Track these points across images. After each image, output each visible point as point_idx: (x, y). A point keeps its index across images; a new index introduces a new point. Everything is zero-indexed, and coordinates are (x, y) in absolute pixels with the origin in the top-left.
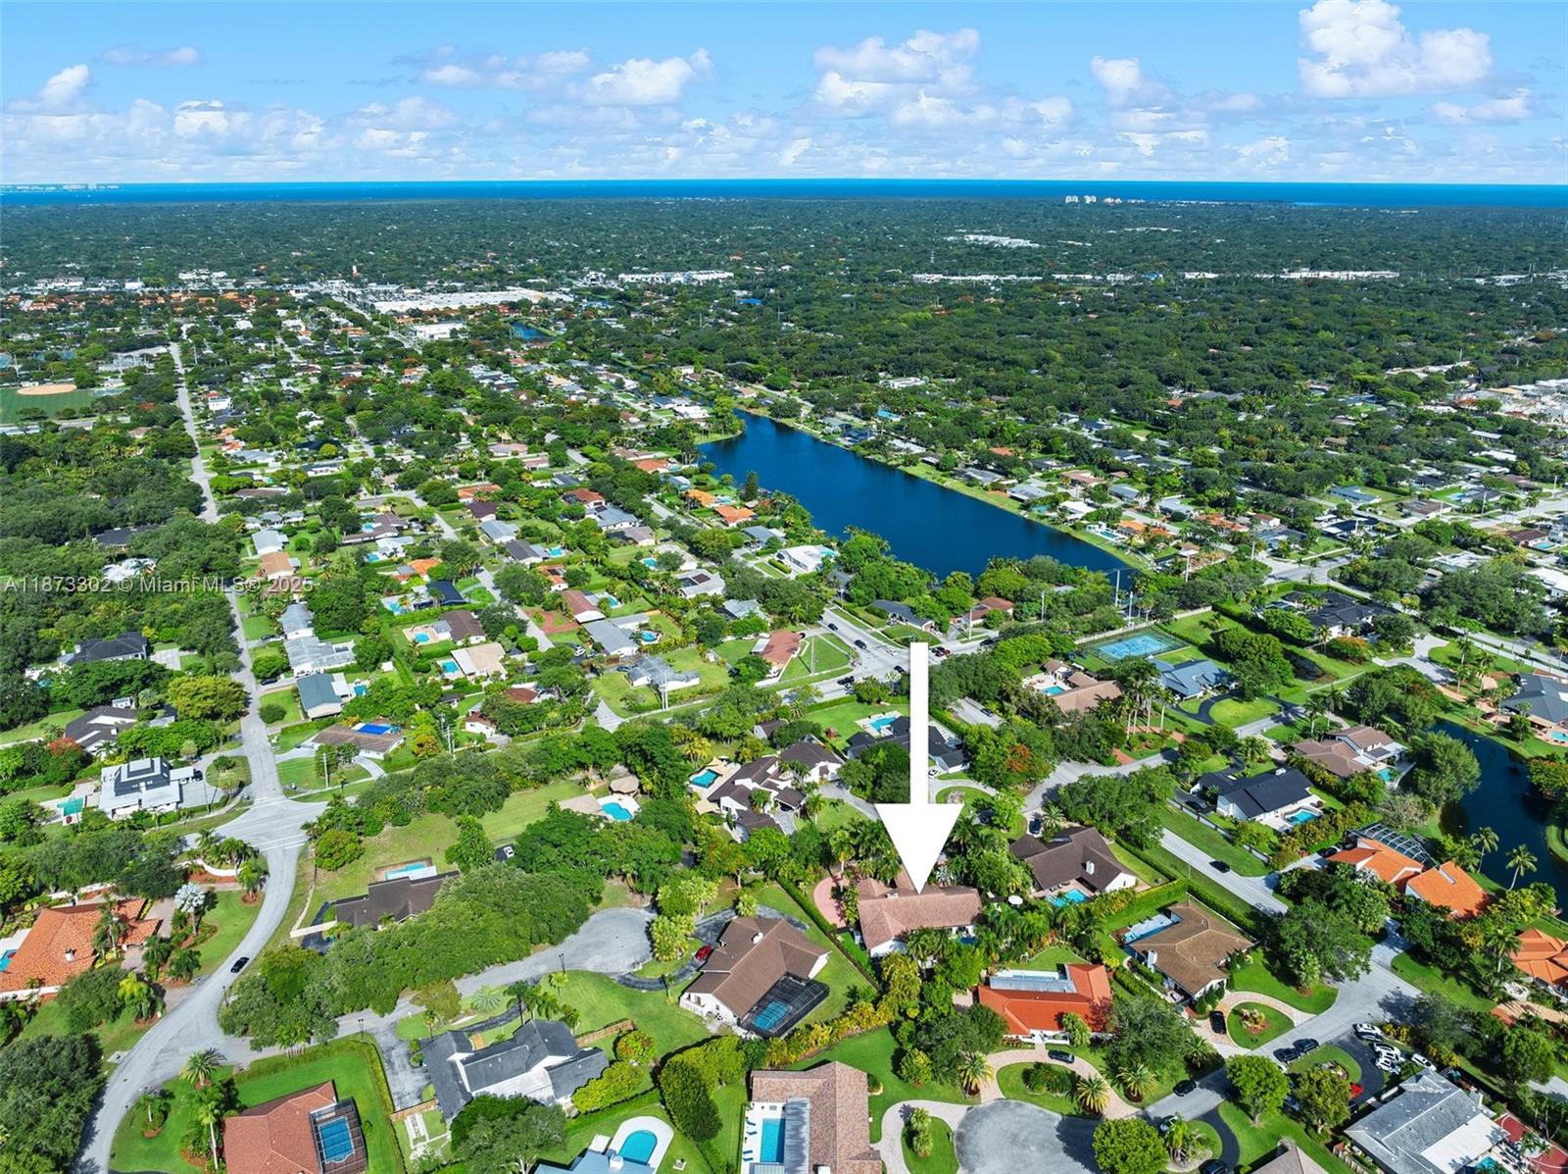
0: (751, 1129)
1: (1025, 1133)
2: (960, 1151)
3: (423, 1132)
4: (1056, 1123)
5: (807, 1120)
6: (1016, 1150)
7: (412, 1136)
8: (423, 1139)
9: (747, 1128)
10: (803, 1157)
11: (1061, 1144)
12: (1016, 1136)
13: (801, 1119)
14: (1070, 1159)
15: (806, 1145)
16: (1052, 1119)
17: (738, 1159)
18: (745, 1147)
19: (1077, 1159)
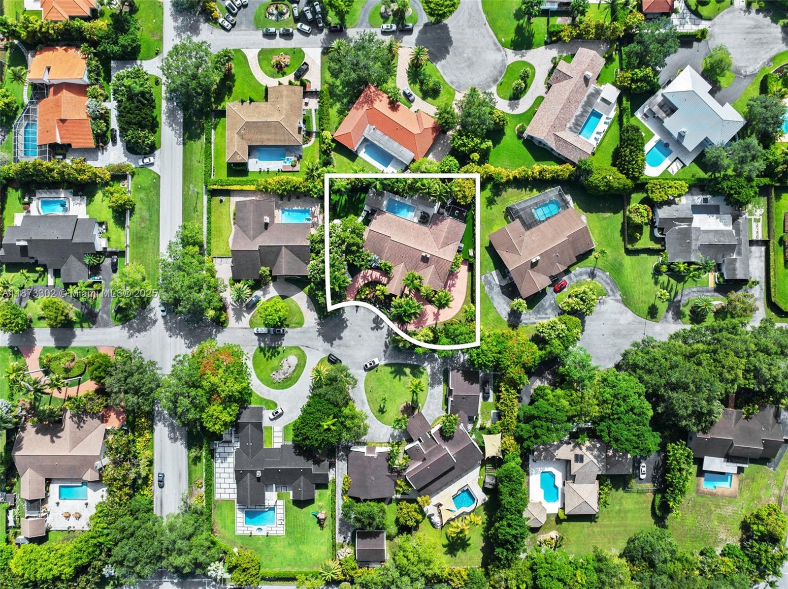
0: (598, 136)
1: (463, 65)
2: (501, 72)
3: (754, 224)
4: (443, 62)
5: (574, 117)
6: (474, 59)
7: (760, 224)
8: (755, 220)
9: (600, 137)
10: (588, 97)
11: (451, 49)
12: (469, 66)
13: (577, 120)
14: (453, 39)
15: (583, 103)
16: (443, 67)
17: (613, 122)
18: (606, 126)
19: (450, 38)
